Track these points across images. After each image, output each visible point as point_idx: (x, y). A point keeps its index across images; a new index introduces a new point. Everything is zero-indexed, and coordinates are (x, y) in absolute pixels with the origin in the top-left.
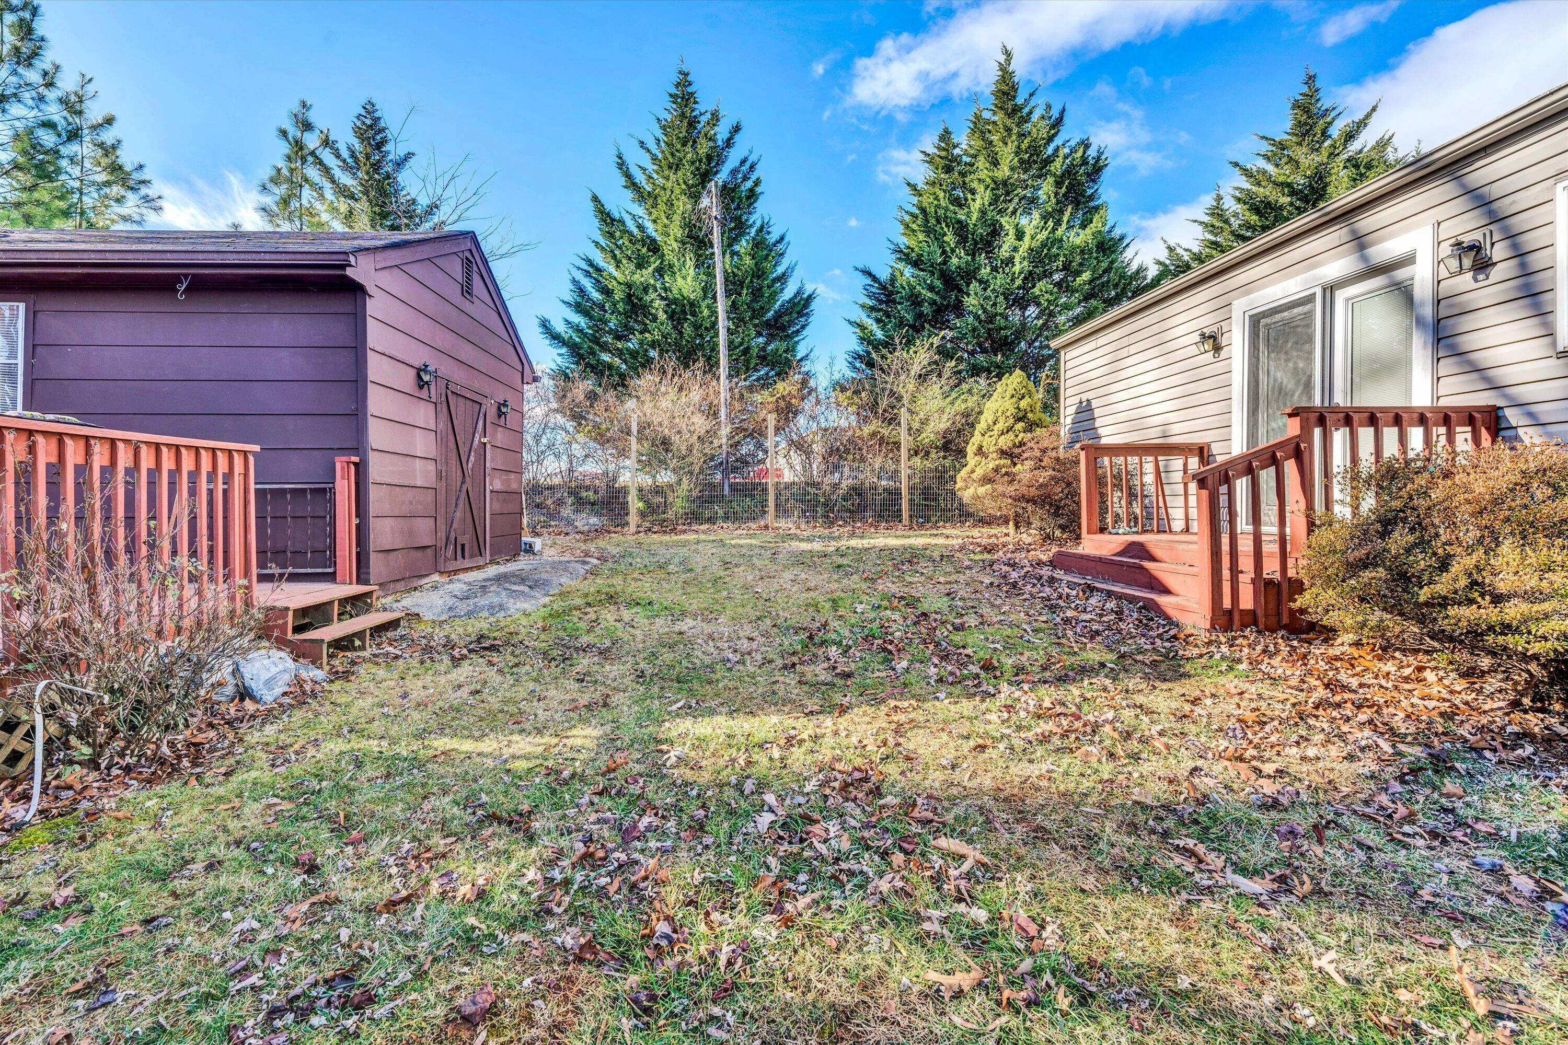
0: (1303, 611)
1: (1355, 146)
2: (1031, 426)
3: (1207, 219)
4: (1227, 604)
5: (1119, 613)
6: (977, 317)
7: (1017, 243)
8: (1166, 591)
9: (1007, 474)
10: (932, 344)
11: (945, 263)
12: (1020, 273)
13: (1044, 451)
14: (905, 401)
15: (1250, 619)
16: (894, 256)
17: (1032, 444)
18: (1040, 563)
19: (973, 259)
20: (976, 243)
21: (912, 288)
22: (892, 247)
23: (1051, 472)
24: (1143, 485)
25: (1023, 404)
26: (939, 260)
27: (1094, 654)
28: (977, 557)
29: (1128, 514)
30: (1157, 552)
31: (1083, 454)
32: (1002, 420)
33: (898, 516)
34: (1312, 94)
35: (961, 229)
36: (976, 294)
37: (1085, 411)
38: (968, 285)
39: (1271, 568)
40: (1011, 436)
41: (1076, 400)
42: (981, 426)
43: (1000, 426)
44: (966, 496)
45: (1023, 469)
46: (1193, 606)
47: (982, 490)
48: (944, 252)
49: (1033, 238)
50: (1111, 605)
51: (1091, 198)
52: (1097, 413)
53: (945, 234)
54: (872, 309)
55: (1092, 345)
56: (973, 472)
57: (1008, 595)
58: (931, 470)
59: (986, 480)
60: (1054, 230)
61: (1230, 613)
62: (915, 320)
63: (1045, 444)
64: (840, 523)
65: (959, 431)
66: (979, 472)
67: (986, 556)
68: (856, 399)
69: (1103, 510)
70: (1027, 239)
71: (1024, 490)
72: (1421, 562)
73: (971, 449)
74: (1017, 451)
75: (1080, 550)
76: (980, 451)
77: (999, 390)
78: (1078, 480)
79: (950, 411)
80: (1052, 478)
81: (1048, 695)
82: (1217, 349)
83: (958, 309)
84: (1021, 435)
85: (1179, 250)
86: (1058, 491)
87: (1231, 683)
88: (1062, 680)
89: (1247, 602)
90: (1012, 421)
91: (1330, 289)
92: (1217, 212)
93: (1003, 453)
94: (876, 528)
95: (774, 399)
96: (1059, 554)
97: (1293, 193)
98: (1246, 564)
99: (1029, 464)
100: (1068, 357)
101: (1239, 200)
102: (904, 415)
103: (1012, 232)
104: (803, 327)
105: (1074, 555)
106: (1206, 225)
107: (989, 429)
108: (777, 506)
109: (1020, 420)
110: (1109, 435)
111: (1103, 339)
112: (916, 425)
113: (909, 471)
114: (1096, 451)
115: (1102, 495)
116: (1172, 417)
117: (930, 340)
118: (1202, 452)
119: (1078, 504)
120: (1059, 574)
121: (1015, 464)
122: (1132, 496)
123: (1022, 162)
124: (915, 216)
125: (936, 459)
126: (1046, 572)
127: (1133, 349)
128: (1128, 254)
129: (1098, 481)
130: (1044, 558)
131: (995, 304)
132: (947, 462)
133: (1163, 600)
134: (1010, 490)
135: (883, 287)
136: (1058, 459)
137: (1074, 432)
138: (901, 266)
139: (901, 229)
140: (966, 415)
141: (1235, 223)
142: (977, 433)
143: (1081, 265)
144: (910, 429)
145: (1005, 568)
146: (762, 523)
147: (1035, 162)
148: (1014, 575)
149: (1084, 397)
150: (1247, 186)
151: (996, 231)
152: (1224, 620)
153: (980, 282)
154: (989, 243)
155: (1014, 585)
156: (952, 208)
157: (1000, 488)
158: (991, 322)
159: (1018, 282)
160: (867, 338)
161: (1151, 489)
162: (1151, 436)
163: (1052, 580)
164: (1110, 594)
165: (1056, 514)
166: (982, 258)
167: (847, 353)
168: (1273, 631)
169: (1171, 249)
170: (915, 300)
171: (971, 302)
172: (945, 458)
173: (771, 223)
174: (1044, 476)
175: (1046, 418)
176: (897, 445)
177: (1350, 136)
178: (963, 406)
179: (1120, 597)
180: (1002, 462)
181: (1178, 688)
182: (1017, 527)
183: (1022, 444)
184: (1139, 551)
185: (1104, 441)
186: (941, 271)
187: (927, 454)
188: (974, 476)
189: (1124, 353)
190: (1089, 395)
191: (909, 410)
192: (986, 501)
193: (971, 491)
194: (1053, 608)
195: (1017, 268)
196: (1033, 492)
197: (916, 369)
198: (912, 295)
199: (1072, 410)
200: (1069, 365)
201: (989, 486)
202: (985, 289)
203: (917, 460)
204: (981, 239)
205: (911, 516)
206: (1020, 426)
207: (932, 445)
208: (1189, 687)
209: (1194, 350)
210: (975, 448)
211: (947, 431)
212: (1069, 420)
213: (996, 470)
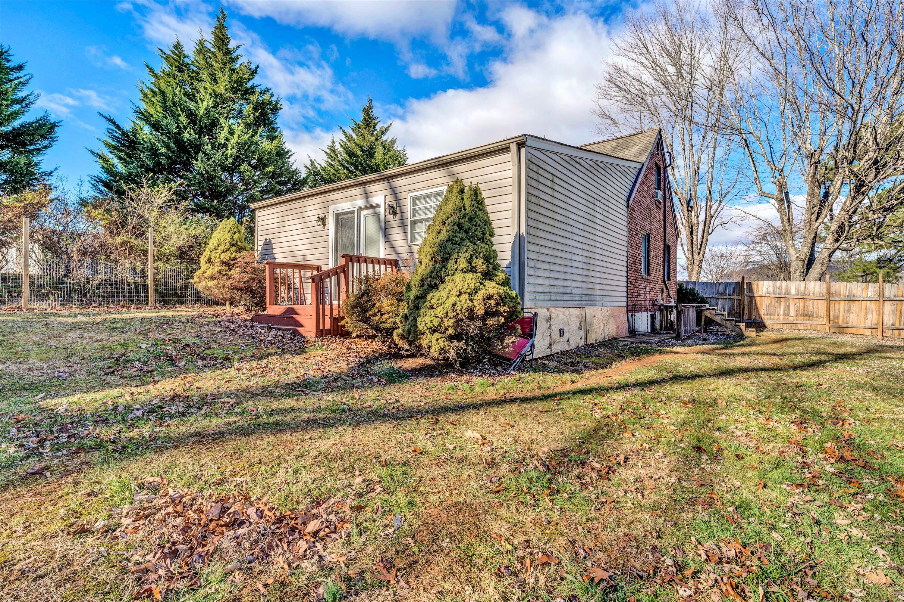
0: (343, 326)
1: (384, 138)
2: (240, 249)
3: (328, 151)
4: (321, 327)
5: (283, 336)
6: (202, 175)
7: (229, 137)
8: (302, 326)
9: (225, 275)
10: (171, 188)
11: (179, 134)
12: (231, 156)
13: (247, 263)
14: (151, 223)
15: (328, 332)
16: (135, 115)
17: (240, 259)
18: (246, 320)
19: (200, 137)
20: (201, 128)
21: (153, 144)
22: (135, 108)
23: (251, 275)
24: (294, 283)
25: (236, 237)
26: (175, 131)
27: (272, 350)
28: (210, 320)
29: (288, 297)
30: (299, 311)
31: (267, 266)
32: (223, 244)
33: (145, 300)
34: (370, 107)
35: (192, 116)
36: (202, 161)
37: (268, 244)
38: (197, 153)
39: (335, 314)
40: (228, 254)
41: (264, 238)
42: (210, 246)
43: (222, 247)
44: (200, 287)
45: (236, 273)
46: (310, 329)
47: (210, 284)
48: (178, 127)
49: (239, 137)
50: (280, 333)
51: (272, 122)
52: (274, 246)
53: (179, 115)
54: (115, 148)
55: (272, 211)
56: (205, 272)
57: (231, 334)
58: (171, 270)
59: (213, 278)
60: (253, 136)
61: (322, 330)
62: (154, 166)
63: (248, 259)
64: (96, 305)
65: (191, 247)
66: (209, 273)
67: (215, 319)
68: (107, 216)
69: (277, 295)
70: (236, 136)
71: (236, 284)
72: (369, 305)
73: (203, 259)
74: (232, 262)
75: (266, 313)
76: (209, 260)
77: (221, 227)
78: (265, 280)
79: (185, 234)
80: (251, 278)
81: (254, 364)
82: (324, 225)
83: (187, 166)
84: (234, 254)
85: (316, 164)
86: (255, 285)
87: (320, 352)
88: (260, 359)
89: (328, 326)
90: (229, 245)
91: (360, 210)
92: (332, 149)
93: (223, 263)
94: (128, 308)
95: (22, 204)
96: (256, 315)
97: (362, 151)
98: (328, 312)
99: (238, 270)
100: (260, 214)
101: (342, 146)
102: (150, 234)
103: (226, 129)
104: (46, 147)
105: (264, 315)
106: (328, 154)
107: (215, 248)
108: (31, 291)
109: (233, 245)
110: (280, 258)
111: (277, 209)
112: (159, 240)
113: (154, 271)
114: (274, 265)
115: (277, 289)
116: (308, 252)
117: (170, 185)
118: (318, 268)
119: (265, 291)
120: (256, 324)
121: (231, 270)
122: (289, 288)
123: (232, 87)
124: (155, 94)
125: (174, 264)
126: (249, 324)
127: (291, 217)
128: (291, 160)
129: (274, 280)
130: (248, 318)
131: (214, 170)
132: (183, 266)
133: (299, 329)
134: (228, 284)
135: (126, 135)
136: (254, 268)
137: (262, 254)
138: (141, 123)
139: (141, 96)
140: (196, 237)
141: (340, 158)
142: (207, 250)
143: (267, 160)
144: (155, 242)
145: (227, 324)
146: (15, 305)
147: (240, 90)
148: (233, 326)
149: (268, 237)
150: (345, 140)
151: (214, 123)
152: (320, 333)
153: (204, 153)
154: (211, 130)
155: (234, 330)
156: (184, 98)
157: (222, 283)
158: (211, 180)
159: (230, 160)
160: (109, 170)
161: (297, 285)
162: (298, 260)
163: (252, 327)
164: (279, 329)
165: (253, 297)
166: (206, 139)
167: (91, 176)
168: (336, 336)
169: (312, 162)
170: (154, 152)
171: (199, 165)
172: (181, 263)
173: (10, 52)
174: (247, 277)
175: (249, 246)
176: (145, 253)
177: (383, 133)
178: (194, 232)
179: (283, 330)
180: (223, 268)
181: (303, 356)
182: (231, 304)
183: (234, 259)
184: (291, 311)
185: (277, 261)
186: (175, 137)
187: (168, 259)
188: (206, 275)
189: (287, 218)
190: (270, 237)
191: (155, 230)
192: (213, 290)
193: (204, 283)
194: (254, 338)
195: (229, 152)
196: (241, 285)
197: (158, 202)
198: (152, 149)
199: (261, 243)
200: (260, 219)
201: (215, 281)
202: (208, 159)
203: (161, 264)
204: (206, 126)
205: (155, 301)
206: (233, 248)
207: (171, 254)
208: (306, 356)
209: (315, 223)
210: (206, 259)
211: (182, 246)
212: (260, 248)
213: (220, 272)
